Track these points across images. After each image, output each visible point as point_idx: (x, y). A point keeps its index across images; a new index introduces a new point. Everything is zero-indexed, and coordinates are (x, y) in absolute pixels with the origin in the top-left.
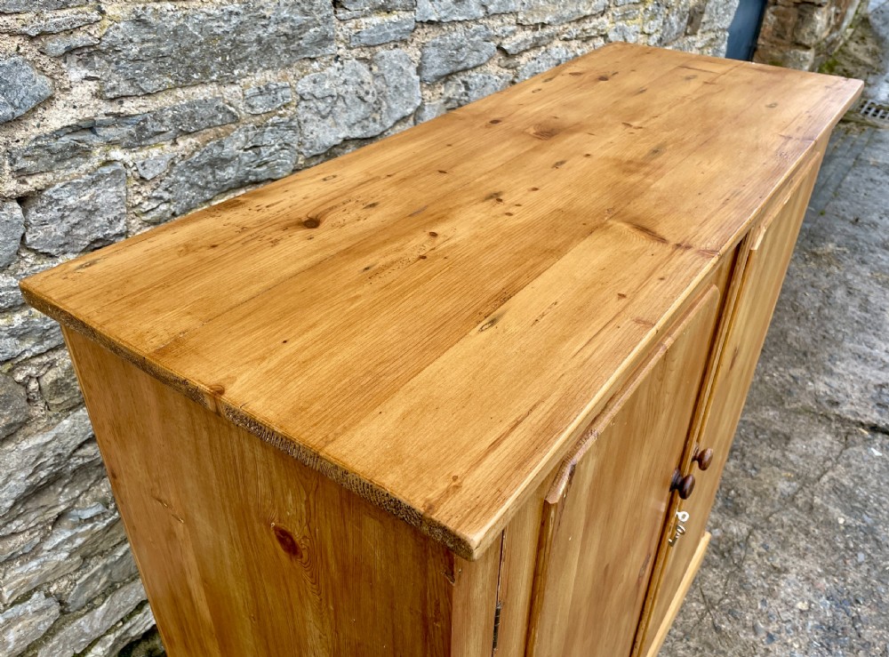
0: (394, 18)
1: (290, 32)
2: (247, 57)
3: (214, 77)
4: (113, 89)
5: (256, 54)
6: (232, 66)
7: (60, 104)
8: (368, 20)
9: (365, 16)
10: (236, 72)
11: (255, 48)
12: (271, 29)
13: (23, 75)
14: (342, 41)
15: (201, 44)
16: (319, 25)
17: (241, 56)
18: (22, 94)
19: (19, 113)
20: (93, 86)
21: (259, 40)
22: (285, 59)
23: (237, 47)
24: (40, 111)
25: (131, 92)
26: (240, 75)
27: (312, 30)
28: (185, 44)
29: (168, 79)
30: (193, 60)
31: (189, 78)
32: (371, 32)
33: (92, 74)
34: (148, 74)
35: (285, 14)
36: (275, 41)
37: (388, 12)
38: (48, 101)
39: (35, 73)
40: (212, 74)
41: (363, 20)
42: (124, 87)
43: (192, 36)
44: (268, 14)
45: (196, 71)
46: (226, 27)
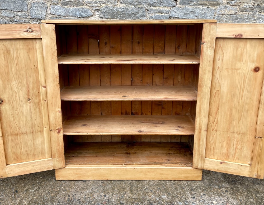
0: (163, 15)
1: (135, 13)
2: (125, 16)
3: (119, 18)
4: (101, 16)
5: (127, 16)
6: (122, 17)
7: (94, 17)
8: (155, 14)
9: (154, 13)
10: (123, 18)
11: (127, 15)
12: (130, 12)
13: (89, 11)
14: (148, 17)
15: (116, 12)
16: (141, 13)
17: (124, 16)
18: (88, 14)
19: (87, 16)
20: (99, 15)
21: (128, 14)
22: (134, 18)
23: (123, 14)
24: (91, 17)
25: (104, 17)
26: (124, 19)
27: (140, 14)
28: (113, 12)
29: (110, 17)
30: (115, 14)
31: (114, 17)
32: (155, 16)
33: (99, 14)
34: (107, 15)
35: (134, 10)
36: (131, 14)
37: (161, 13)
38: (92, 16)
39: (91, 12)
40: (118, 17)
41: (154, 14)
42: (103, 16)
43: (115, 11)
44: (130, 9)
45: (115, 16)
46: (121, 10)
